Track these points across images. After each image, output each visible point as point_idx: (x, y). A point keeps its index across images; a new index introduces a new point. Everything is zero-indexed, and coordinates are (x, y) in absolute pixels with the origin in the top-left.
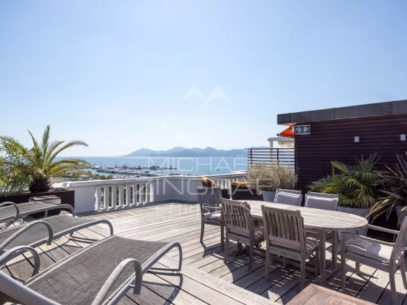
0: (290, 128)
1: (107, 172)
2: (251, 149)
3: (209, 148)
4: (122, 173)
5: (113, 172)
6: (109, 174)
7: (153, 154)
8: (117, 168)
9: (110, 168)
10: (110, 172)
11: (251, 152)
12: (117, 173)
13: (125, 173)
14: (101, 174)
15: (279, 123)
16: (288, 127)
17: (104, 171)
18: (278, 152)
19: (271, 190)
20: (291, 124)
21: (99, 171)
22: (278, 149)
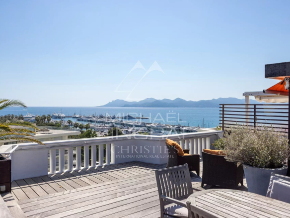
0: (283, 83)
1: (85, 121)
2: (223, 105)
3: (178, 99)
4: (99, 122)
5: (91, 121)
6: (87, 123)
7: (127, 105)
8: (94, 117)
9: (88, 118)
10: (88, 121)
11: (223, 108)
12: (94, 122)
13: (102, 122)
14: (80, 123)
15: (267, 76)
16: (279, 81)
17: (83, 120)
18: (255, 108)
19: (256, 166)
20: (284, 77)
21: (79, 120)
22: (255, 105)
